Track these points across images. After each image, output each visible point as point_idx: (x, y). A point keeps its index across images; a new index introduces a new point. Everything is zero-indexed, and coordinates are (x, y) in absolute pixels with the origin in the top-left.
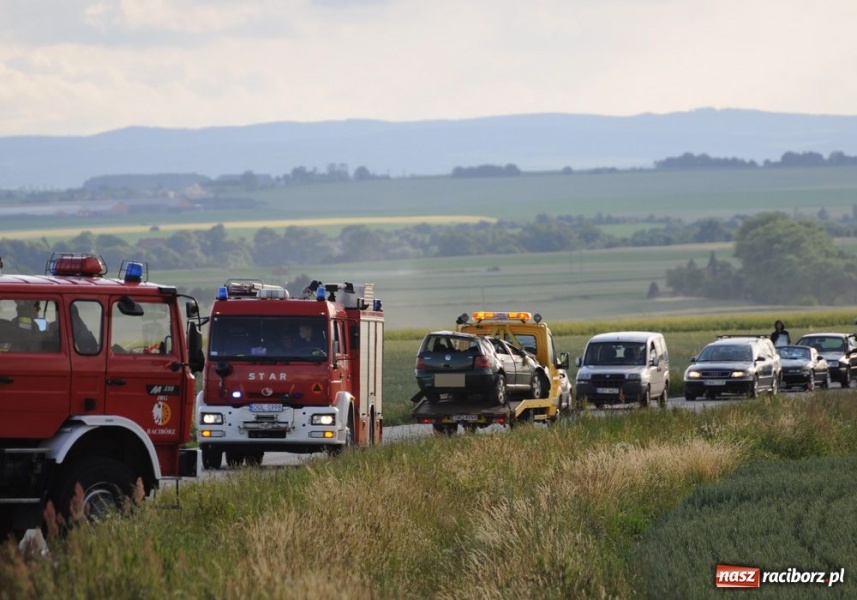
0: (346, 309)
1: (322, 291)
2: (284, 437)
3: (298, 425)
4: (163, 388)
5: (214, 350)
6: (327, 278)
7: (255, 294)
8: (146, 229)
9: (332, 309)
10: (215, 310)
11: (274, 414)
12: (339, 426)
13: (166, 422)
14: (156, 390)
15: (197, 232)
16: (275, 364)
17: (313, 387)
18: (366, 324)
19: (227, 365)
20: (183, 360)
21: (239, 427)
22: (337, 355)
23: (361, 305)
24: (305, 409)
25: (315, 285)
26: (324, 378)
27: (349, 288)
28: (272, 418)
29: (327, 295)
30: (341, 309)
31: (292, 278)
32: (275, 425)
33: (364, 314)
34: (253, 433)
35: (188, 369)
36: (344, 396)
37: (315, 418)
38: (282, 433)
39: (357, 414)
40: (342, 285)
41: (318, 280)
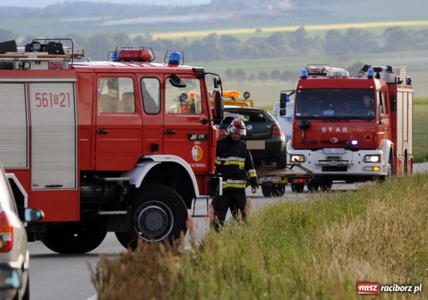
0: (388, 84)
1: (371, 71)
2: (346, 170)
3: (355, 162)
4: (198, 136)
5: (298, 112)
6: (374, 62)
7: (326, 74)
8: (253, 31)
9: (378, 84)
10: (299, 85)
11: (340, 156)
12: (383, 163)
13: (200, 159)
14: (194, 137)
15: (287, 33)
16: (339, 121)
17: (366, 137)
18: (401, 93)
19: (307, 123)
20: (209, 117)
21: (316, 164)
22: (382, 115)
23: (397, 81)
24: (360, 152)
25: (366, 68)
26: (373, 130)
27: (389, 69)
28: (338, 158)
29: (375, 74)
30: (384, 84)
31: (351, 63)
32: (340, 163)
33: (400, 87)
34: (325, 168)
35: (212, 122)
36: (386, 142)
37: (367, 157)
38: (345, 168)
39: (395, 155)
40: (384, 68)
41: (368, 65)
